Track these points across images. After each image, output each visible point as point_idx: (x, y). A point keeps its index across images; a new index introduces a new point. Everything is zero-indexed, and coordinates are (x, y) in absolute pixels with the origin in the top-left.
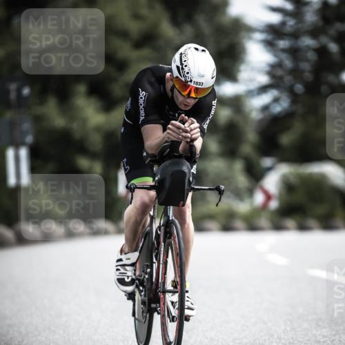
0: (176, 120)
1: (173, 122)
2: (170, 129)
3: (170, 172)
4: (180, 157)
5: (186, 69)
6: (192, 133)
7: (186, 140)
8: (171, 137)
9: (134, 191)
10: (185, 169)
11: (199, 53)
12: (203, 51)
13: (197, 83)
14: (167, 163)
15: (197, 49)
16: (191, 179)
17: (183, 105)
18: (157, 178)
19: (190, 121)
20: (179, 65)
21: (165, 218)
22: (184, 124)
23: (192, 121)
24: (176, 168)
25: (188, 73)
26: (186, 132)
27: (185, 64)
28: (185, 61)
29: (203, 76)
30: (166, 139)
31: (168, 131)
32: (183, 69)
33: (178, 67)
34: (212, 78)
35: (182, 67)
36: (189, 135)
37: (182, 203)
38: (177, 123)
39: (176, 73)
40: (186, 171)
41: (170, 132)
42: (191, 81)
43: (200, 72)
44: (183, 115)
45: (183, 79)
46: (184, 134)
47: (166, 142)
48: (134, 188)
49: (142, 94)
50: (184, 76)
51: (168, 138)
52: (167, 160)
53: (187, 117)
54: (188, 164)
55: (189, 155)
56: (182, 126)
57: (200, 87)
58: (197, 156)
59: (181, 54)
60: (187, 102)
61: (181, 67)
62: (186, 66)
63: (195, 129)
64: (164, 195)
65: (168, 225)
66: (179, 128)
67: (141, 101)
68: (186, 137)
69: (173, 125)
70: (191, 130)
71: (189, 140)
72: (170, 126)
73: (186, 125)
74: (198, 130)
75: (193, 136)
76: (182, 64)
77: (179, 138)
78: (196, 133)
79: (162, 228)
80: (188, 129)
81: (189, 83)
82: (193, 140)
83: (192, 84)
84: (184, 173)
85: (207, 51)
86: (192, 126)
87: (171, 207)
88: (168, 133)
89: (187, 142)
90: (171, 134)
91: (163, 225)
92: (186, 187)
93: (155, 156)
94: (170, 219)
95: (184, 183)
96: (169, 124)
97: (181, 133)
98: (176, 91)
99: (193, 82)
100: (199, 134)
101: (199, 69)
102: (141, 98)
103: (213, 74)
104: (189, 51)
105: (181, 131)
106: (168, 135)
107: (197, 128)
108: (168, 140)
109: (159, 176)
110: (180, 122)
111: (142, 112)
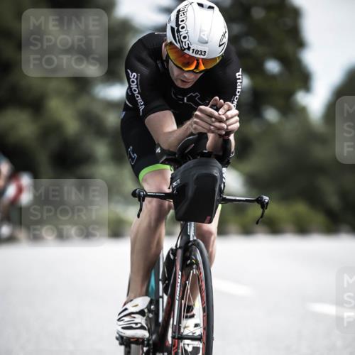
1: (202, 107)
2: (197, 116)
3: (195, 177)
4: (209, 155)
5: (183, 33)
6: (228, 122)
7: (219, 132)
8: (199, 128)
9: (143, 201)
10: (216, 172)
11: (205, 10)
12: (210, 7)
13: (197, 52)
14: (191, 163)
15: (201, 5)
16: (222, 186)
18: (175, 184)
19: (226, 107)
20: (174, 26)
21: (184, 238)
22: (217, 110)
23: (229, 106)
24: (204, 171)
25: (185, 37)
26: (221, 121)
27: (182, 24)
28: (182, 21)
29: (207, 43)
30: (191, 131)
32: (178, 31)
33: (172, 29)
34: (220, 46)
35: (178, 30)
36: (224, 125)
37: (209, 218)
38: (208, 109)
40: (218, 175)
41: (198, 120)
42: (189, 49)
43: (202, 35)
44: (217, 98)
45: (178, 45)
46: (217, 124)
47: (192, 134)
48: (145, 196)
49: (133, 76)
50: (180, 42)
51: (195, 129)
52: (190, 160)
53: (222, 101)
54: (219, 165)
55: (221, 154)
56: (216, 113)
57: (202, 57)
58: (232, 155)
59: (179, 11)
61: (176, 28)
62: (183, 28)
63: (232, 117)
64: (184, 207)
65: (187, 248)
66: (211, 116)
67: (134, 86)
68: (220, 129)
69: (201, 111)
70: (228, 119)
71: (224, 133)
72: (197, 113)
73: (221, 111)
74: (237, 118)
75: (230, 127)
76: (178, 25)
79: (180, 252)
80: (224, 117)
81: (186, 51)
82: (228, 133)
83: (190, 53)
84: (214, 179)
85: (216, 8)
86: (229, 114)
87: (193, 223)
88: (196, 123)
89: (220, 135)
90: (198, 123)
91: (180, 248)
92: (217, 197)
93: (174, 154)
94: (191, 239)
95: (215, 191)
96: (196, 110)
97: (213, 122)
98: (171, 64)
99: (191, 51)
100: (238, 125)
101: (200, 32)
102: (133, 82)
103: (221, 40)
104: (190, 8)
105: (213, 119)
106: (195, 125)
107: (235, 116)
108: (194, 132)
109: (178, 180)
110: (211, 107)
111: (139, 100)
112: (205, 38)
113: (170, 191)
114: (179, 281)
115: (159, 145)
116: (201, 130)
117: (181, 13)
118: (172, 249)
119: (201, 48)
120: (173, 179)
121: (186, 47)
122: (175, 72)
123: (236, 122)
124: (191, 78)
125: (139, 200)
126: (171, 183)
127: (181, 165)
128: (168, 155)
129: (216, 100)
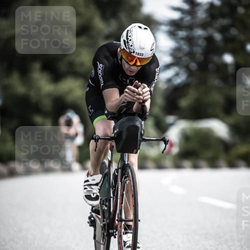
0: (132, 85)
1: (129, 87)
2: (126, 92)
3: (127, 127)
4: (134, 114)
5: (130, 43)
6: (144, 95)
7: (139, 101)
8: (128, 99)
9: (98, 141)
10: (138, 124)
11: (142, 30)
12: (145, 29)
13: (138, 54)
14: (124, 119)
15: (140, 27)
16: (142, 132)
17: (129, 72)
18: (116, 131)
19: (142, 86)
20: (125, 39)
21: (122, 162)
22: (137, 88)
23: (144, 86)
24: (132, 124)
25: (131, 46)
26: (140, 94)
27: (130, 38)
28: (130, 36)
29: (144, 49)
30: (124, 100)
31: (125, 94)
32: (128, 42)
33: (124, 41)
34: (151, 50)
36: (141, 97)
37: (135, 151)
38: (132, 88)
39: (123, 46)
40: (139, 126)
41: (127, 94)
42: (134, 52)
43: (141, 44)
44: (137, 81)
45: (128, 50)
46: (138, 96)
47: (124, 103)
48: (98, 139)
49: (100, 66)
50: (129, 48)
51: (125, 99)
52: (124, 117)
53: (140, 83)
54: (140, 120)
55: (141, 113)
56: (136, 90)
57: (141, 57)
58: (148, 114)
59: (128, 31)
60: (132, 69)
61: (126, 41)
62: (130, 40)
63: (146, 92)
65: (124, 168)
66: (134, 92)
67: (100, 72)
68: (139, 99)
69: (129, 89)
70: (143, 93)
71: (141, 101)
72: (126, 90)
73: (140, 89)
74: (149, 93)
75: (145, 98)
76: (127, 39)
77: (134, 100)
78: (147, 96)
79: (120, 170)
80: (141, 92)
81: (132, 54)
82: (144, 101)
83: (135, 55)
84: (137, 128)
85: (149, 29)
86: (144, 90)
87: (127, 154)
88: (126, 96)
89: (140, 103)
90: (127, 96)
91: (120, 168)
92: (139, 138)
93: (114, 114)
94: (126, 163)
95: (137, 135)
96: (125, 88)
97: (135, 95)
98: (123, 61)
99: (135, 53)
100: (149, 96)
101: (140, 42)
102: (100, 69)
103: (152, 47)
104: (134, 29)
105: (135, 94)
106: (125, 97)
107: (148, 91)
108: (125, 101)
109: (117, 130)
110: (134, 87)
111: (101, 80)
112: (143, 46)
113: (113, 135)
114: (120, 187)
115: (107, 109)
116: (129, 100)
117: (129, 32)
118: (116, 169)
119: (140, 52)
120: (114, 129)
121: (132, 51)
122: (126, 66)
123: (148, 95)
124: (135, 69)
125: (95, 141)
126: (114, 131)
127: (119, 121)
128: (112, 114)
129: (136, 83)
